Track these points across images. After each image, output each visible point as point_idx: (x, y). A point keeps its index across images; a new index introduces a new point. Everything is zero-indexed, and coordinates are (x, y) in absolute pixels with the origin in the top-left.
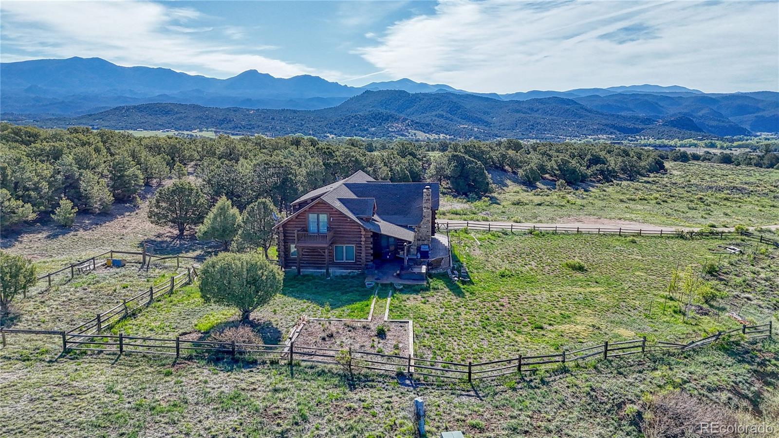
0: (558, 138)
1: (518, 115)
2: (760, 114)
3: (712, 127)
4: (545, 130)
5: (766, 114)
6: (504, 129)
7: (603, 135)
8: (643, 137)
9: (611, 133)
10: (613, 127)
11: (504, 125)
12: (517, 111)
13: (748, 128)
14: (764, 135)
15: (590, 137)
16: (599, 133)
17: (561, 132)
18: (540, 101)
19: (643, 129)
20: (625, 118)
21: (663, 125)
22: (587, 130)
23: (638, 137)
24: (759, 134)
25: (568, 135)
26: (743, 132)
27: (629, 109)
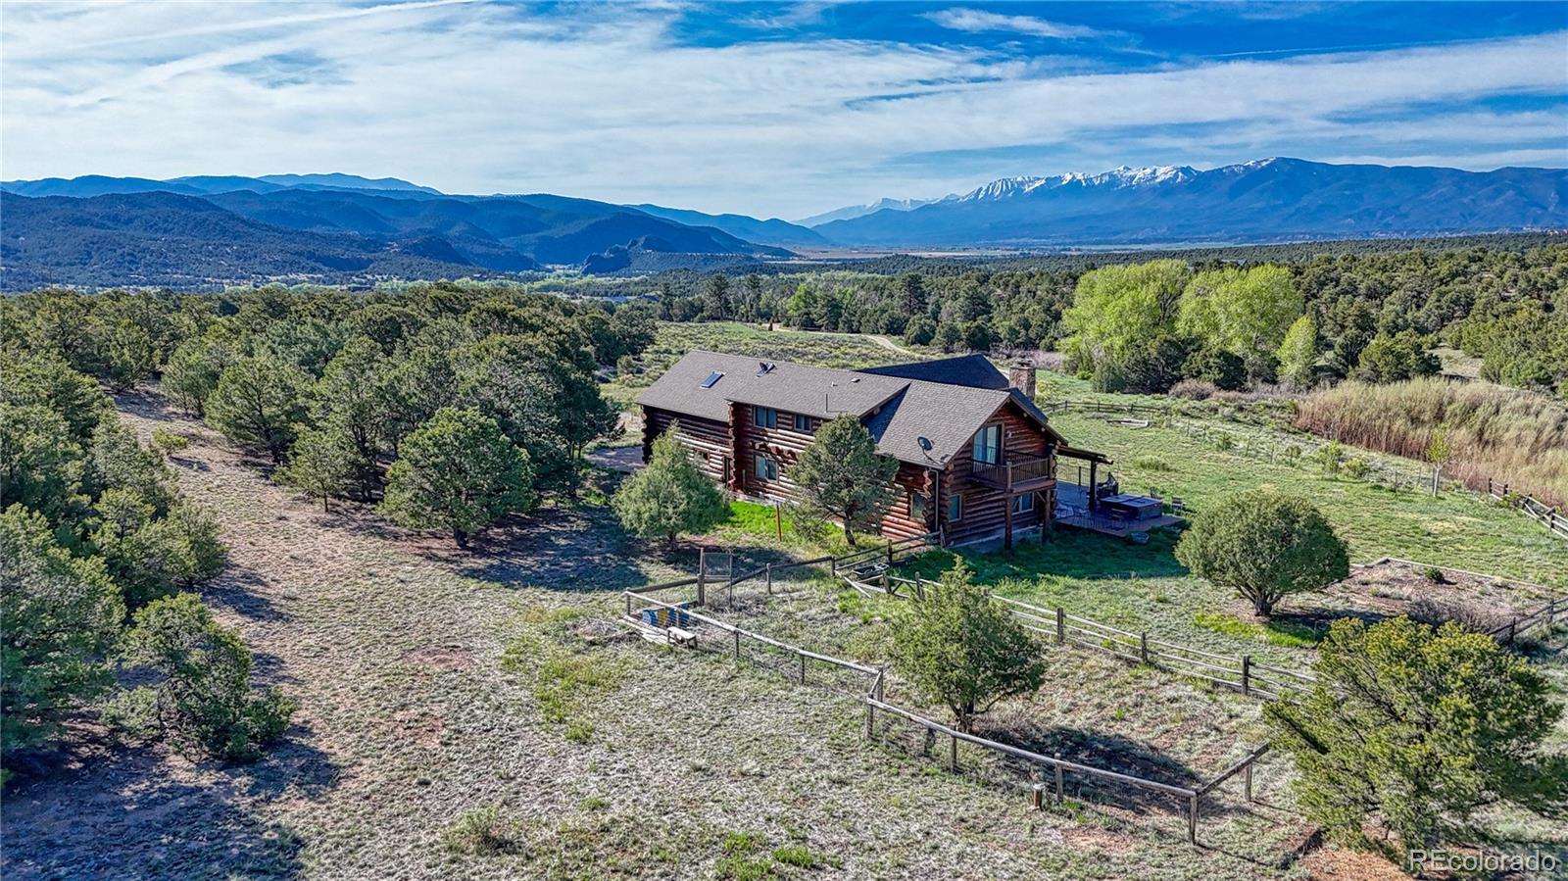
0: (204, 281)
1: (88, 231)
2: (546, 233)
3: (477, 255)
4: (166, 265)
5: (558, 232)
6: (58, 264)
7: (297, 273)
8: (379, 277)
9: (313, 270)
10: (311, 256)
11: (56, 253)
12: (80, 222)
13: (531, 256)
14: (560, 269)
15: (272, 278)
16: (288, 268)
17: (205, 269)
18: (132, 201)
19: (371, 261)
20: (327, 240)
21: (402, 252)
22: (261, 263)
23: (369, 277)
24: (549, 267)
25: (223, 274)
26: (527, 264)
27: (324, 222)
